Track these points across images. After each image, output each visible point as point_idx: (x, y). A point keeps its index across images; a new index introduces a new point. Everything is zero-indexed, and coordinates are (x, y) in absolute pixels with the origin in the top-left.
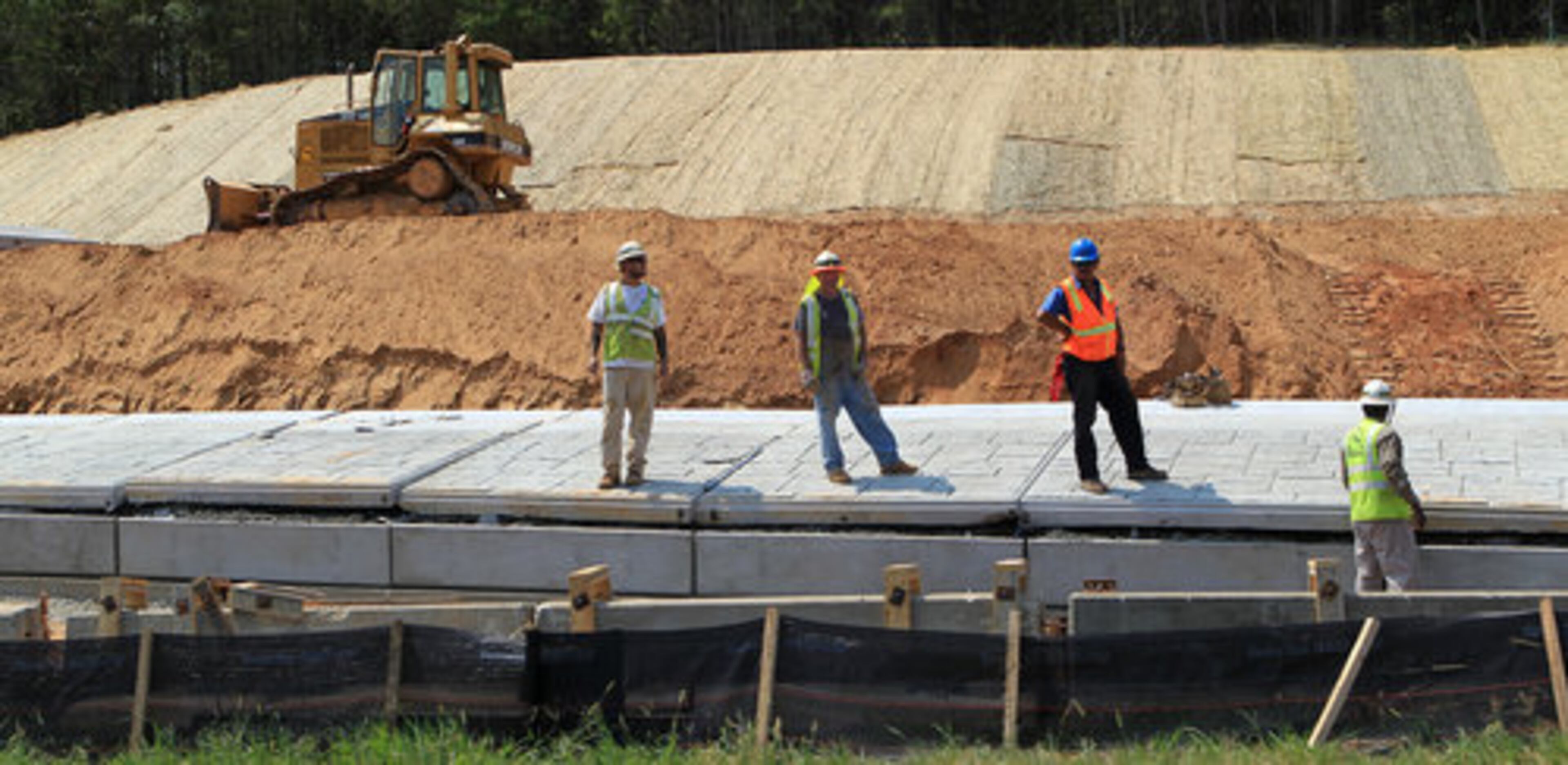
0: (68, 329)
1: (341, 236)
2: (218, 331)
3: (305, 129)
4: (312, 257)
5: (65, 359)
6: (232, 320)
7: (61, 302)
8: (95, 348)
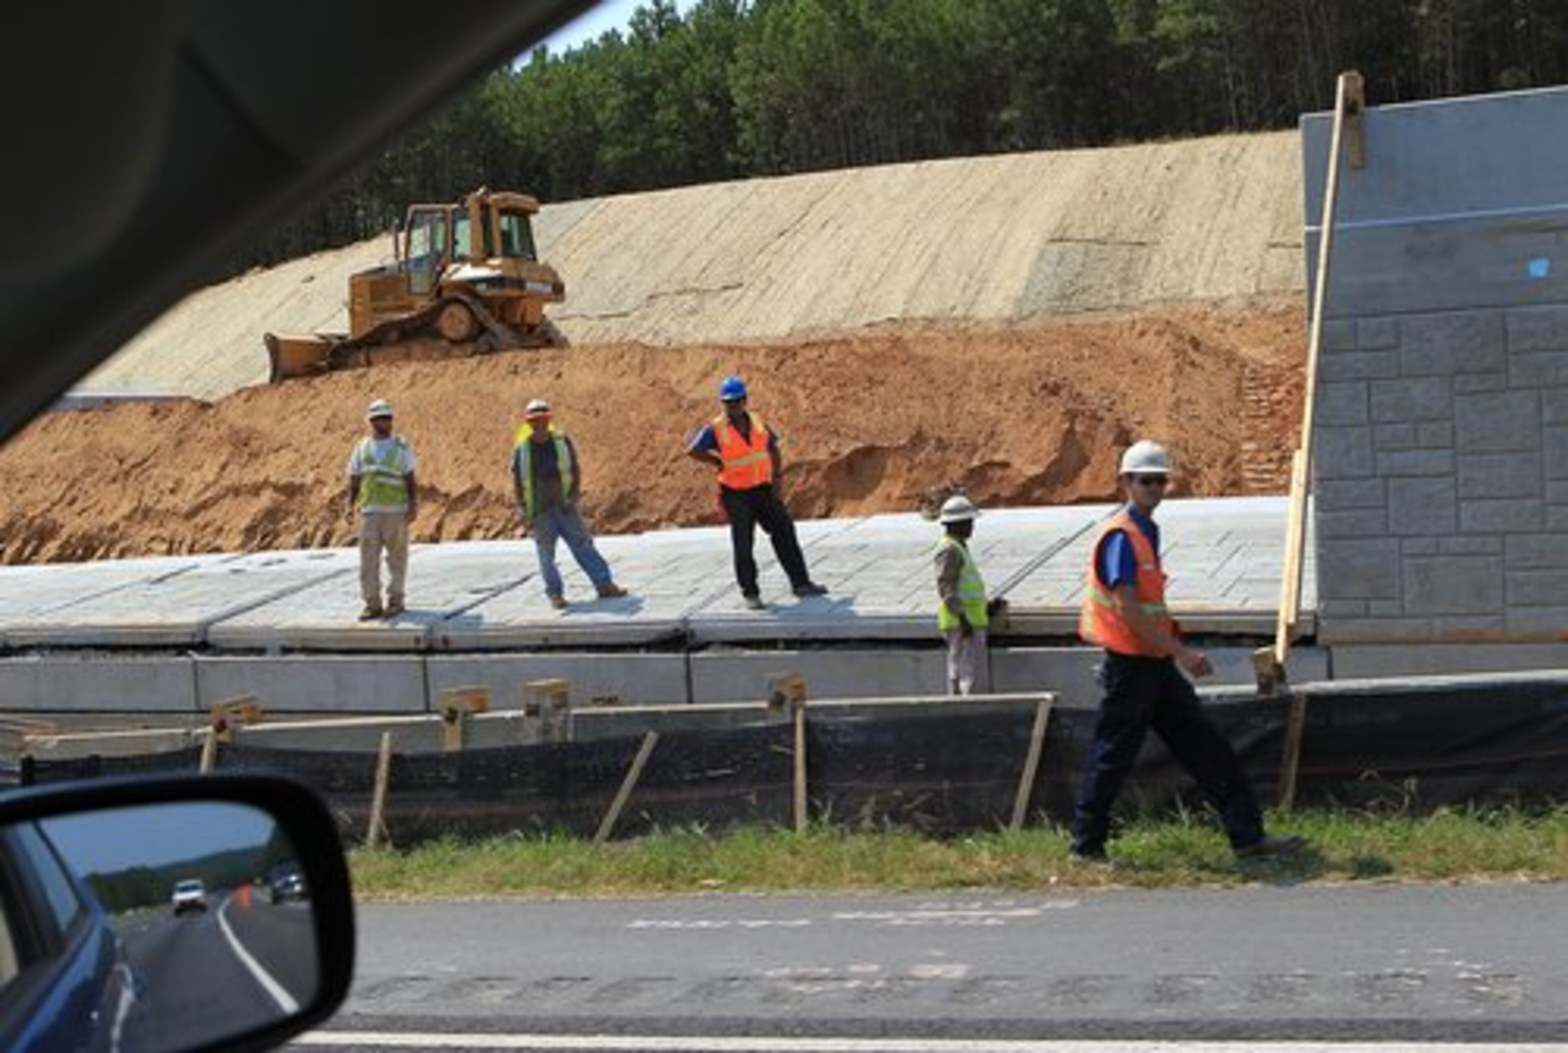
0: (131, 479)
1: (363, 383)
2: (251, 476)
3: (356, 282)
4: (335, 403)
5: (125, 508)
6: (264, 464)
7: (130, 454)
8: (151, 496)
